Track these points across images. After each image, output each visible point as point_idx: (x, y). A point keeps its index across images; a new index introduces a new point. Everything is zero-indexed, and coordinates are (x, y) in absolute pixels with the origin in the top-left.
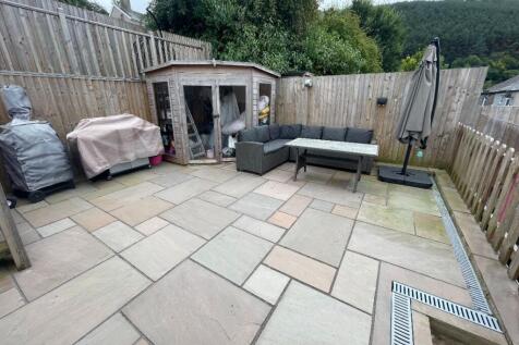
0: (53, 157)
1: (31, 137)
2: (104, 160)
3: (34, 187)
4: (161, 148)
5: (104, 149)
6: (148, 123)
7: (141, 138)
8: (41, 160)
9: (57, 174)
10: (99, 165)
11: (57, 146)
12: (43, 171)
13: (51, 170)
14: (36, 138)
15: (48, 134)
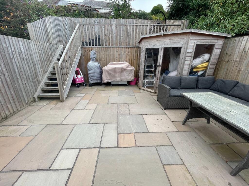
0: (96, 74)
1: (92, 67)
2: (109, 78)
3: (91, 82)
5: (110, 74)
6: (130, 66)
8: (93, 74)
9: (97, 80)
10: (107, 80)
11: (98, 71)
12: (93, 78)
13: (95, 78)
14: (93, 67)
15: (96, 66)
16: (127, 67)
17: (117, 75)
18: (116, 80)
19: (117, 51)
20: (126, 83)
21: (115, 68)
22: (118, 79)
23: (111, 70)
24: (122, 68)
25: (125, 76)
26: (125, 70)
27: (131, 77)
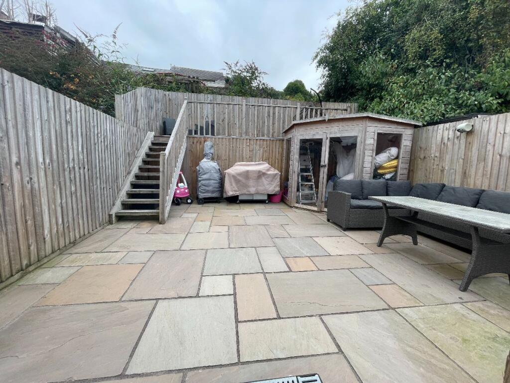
0: (213, 181)
1: (206, 169)
2: (236, 189)
3: (202, 195)
4: (278, 189)
5: (237, 181)
6: (272, 169)
7: (263, 179)
8: (207, 182)
9: (213, 192)
10: (232, 191)
11: (216, 176)
12: (207, 188)
13: (210, 188)
14: (208, 169)
15: (214, 168)
16: (268, 170)
17: (251, 183)
18: (249, 192)
19: (248, 144)
20: (266, 198)
21: (248, 172)
22: (252, 190)
23: (240, 174)
24: (259, 172)
25: (264, 186)
26: (264, 174)
27: (273, 187)
